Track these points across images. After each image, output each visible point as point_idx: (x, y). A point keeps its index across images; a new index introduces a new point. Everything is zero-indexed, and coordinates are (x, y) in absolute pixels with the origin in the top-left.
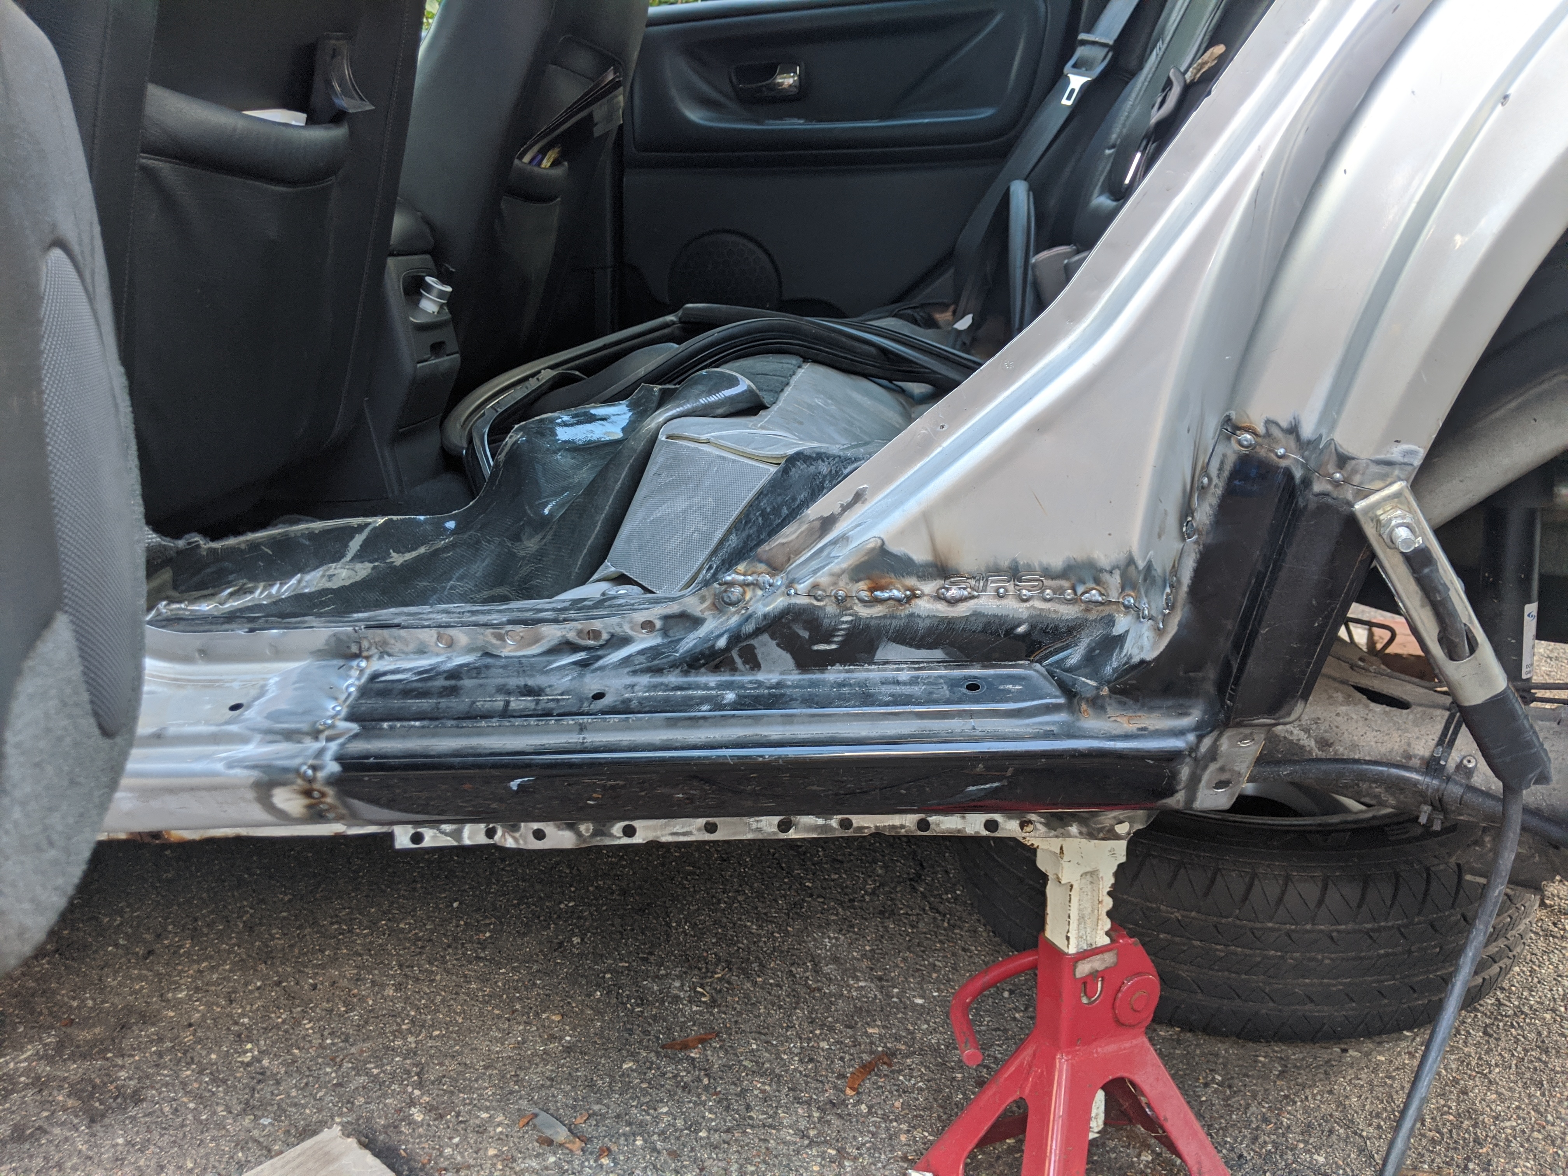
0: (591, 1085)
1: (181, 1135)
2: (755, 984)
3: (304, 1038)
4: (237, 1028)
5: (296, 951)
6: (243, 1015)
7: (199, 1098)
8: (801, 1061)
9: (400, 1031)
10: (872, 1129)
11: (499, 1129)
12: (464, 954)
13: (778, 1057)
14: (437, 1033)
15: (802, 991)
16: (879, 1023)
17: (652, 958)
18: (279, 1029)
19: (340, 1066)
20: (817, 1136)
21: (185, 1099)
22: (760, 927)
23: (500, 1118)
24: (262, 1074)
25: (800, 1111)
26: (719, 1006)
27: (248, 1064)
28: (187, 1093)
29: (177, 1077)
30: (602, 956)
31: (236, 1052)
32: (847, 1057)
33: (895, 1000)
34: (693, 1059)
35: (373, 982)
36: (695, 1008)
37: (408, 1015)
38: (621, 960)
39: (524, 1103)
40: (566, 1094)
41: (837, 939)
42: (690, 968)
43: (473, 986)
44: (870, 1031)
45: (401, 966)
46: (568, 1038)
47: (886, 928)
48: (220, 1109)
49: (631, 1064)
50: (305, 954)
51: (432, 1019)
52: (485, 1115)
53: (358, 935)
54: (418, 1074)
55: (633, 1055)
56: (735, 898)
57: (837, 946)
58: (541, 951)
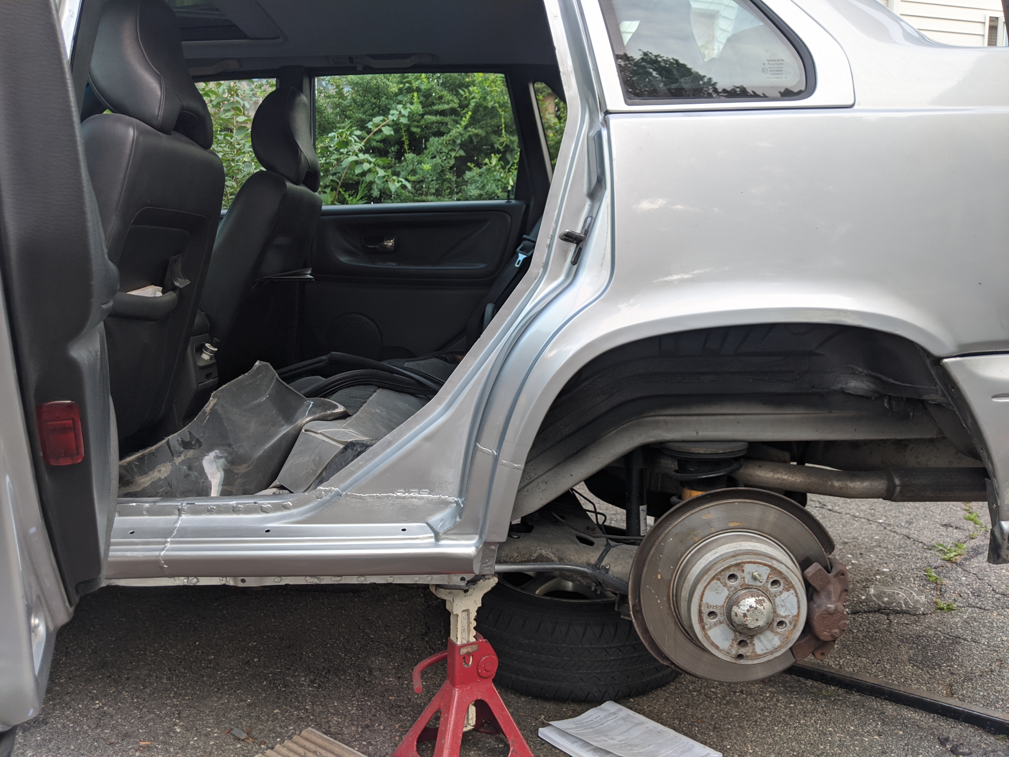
0: (258, 718)
1: (67, 736)
2: (340, 679)
3: (123, 699)
4: (91, 695)
5: (118, 663)
6: (94, 689)
7: (74, 722)
8: (357, 710)
9: (170, 697)
10: (384, 735)
11: (215, 735)
12: (201, 665)
13: (347, 708)
14: (187, 698)
15: (362, 682)
16: (395, 695)
17: (292, 668)
18: (111, 695)
19: (141, 711)
20: (359, 738)
21: (68, 723)
22: (346, 655)
23: (216, 730)
24: (105, 713)
25: (353, 728)
26: (322, 688)
27: (98, 709)
28: (68, 721)
29: (64, 714)
30: (268, 667)
31: (91, 704)
32: (378, 708)
33: (405, 686)
34: (307, 709)
35: (156, 676)
36: (310, 689)
37: (173, 691)
38: (277, 669)
39: (227, 725)
40: (247, 723)
41: (382, 660)
42: (310, 672)
43: (205, 679)
44: (390, 698)
45: (170, 670)
46: (249, 701)
47: (406, 656)
48: (85, 726)
49: (278, 711)
50: (123, 664)
51: (185, 692)
52: (209, 729)
53: (148, 656)
54: (178, 714)
55: (279, 707)
56: (335, 642)
57: (382, 664)
58: (239, 665)
